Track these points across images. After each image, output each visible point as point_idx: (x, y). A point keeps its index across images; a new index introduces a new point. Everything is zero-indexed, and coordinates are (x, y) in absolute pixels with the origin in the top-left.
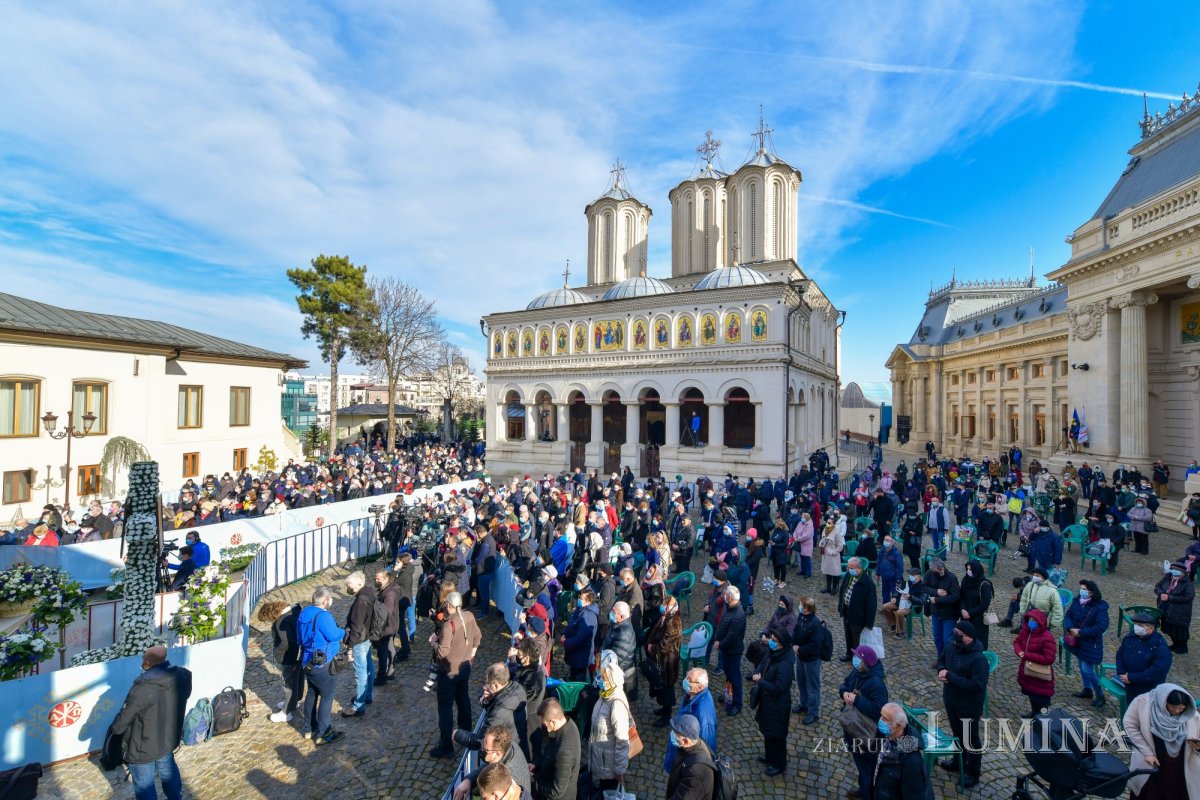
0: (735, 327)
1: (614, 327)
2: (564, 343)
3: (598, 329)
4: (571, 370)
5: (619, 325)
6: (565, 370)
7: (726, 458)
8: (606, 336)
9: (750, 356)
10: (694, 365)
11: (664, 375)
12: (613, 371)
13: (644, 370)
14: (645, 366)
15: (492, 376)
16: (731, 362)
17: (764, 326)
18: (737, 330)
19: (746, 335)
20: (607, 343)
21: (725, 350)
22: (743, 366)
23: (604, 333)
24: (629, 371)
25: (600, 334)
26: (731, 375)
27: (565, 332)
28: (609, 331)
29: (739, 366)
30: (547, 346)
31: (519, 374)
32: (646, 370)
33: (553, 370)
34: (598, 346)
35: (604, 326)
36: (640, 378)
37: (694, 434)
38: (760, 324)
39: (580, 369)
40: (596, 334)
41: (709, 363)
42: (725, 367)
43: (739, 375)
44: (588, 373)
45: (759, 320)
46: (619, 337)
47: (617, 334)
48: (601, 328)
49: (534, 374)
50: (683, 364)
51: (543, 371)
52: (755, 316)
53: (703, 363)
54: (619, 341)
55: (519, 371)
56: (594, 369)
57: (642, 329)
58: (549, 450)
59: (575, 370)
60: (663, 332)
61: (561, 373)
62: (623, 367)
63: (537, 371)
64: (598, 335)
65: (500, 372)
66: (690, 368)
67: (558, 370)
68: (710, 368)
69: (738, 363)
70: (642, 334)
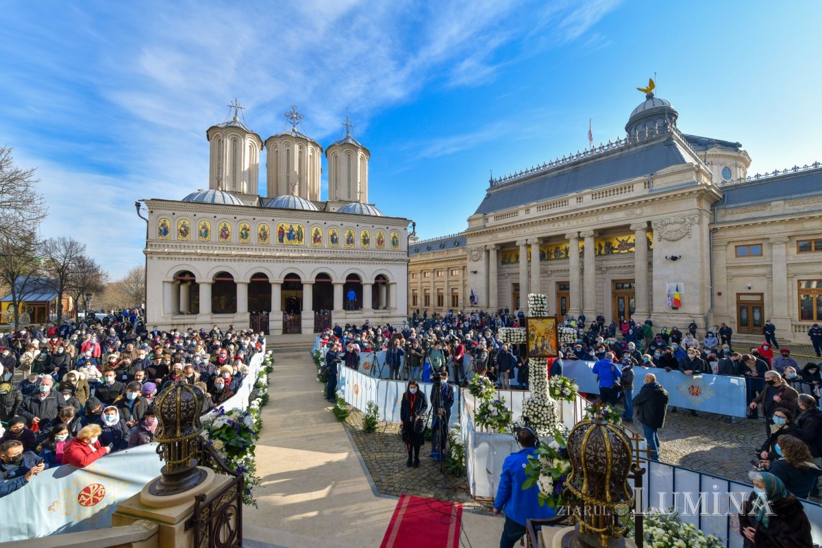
0: (381, 240)
1: (296, 228)
2: (247, 235)
3: (281, 228)
4: (255, 256)
5: (299, 228)
6: (250, 256)
7: (376, 315)
8: (287, 234)
9: (391, 257)
10: (358, 259)
11: (335, 265)
12: (295, 260)
13: (321, 261)
14: (322, 258)
15: (155, 257)
16: (381, 260)
17: (397, 241)
18: (382, 241)
19: (388, 244)
20: (289, 238)
21: (376, 252)
22: (387, 262)
23: (286, 231)
24: (308, 260)
25: (283, 232)
26: (380, 267)
27: (248, 226)
28: (292, 231)
29: (384, 262)
30: (227, 236)
31: (193, 257)
32: (322, 260)
33: (236, 256)
34: (281, 240)
35: (286, 227)
36: (317, 265)
37: (353, 303)
38: (395, 240)
39: (265, 257)
40: (279, 231)
41: (367, 259)
42: (376, 262)
43: (384, 267)
44: (272, 259)
45: (395, 237)
46: (300, 236)
47: (298, 234)
48: (284, 228)
49: (213, 258)
50: (350, 259)
51: (224, 255)
52: (392, 235)
53: (363, 259)
54: (300, 239)
55: (196, 254)
56: (279, 257)
57: (318, 233)
58: (231, 320)
59: (260, 257)
60: (335, 237)
61: (244, 259)
62: (305, 258)
63: (218, 255)
64: (281, 233)
65: (169, 253)
66: (354, 261)
67: (241, 256)
68: (366, 262)
69: (385, 260)
70: (318, 236)
